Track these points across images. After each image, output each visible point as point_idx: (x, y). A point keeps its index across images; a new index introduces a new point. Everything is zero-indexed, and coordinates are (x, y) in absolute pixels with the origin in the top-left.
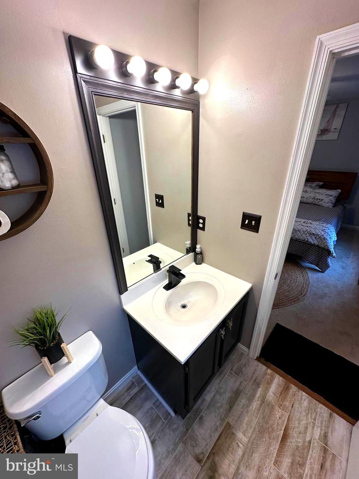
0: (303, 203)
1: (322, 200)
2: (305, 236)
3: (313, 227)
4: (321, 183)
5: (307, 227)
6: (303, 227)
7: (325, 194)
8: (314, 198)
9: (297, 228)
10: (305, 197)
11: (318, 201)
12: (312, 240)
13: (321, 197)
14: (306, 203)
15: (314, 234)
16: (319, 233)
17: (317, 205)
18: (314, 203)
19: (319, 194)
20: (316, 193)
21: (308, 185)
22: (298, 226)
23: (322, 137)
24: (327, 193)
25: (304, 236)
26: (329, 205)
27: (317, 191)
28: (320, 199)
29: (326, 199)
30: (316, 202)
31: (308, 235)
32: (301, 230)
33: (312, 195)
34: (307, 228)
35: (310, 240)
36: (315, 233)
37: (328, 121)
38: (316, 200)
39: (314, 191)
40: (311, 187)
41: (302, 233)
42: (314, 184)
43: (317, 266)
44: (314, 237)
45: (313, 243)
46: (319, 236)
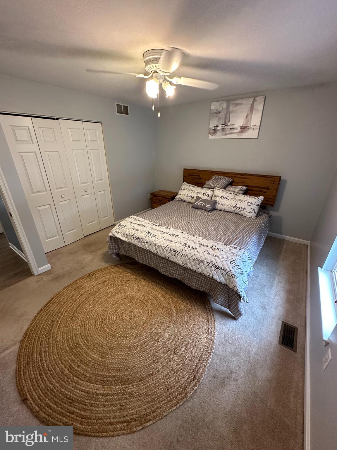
0: (225, 211)
1: (244, 209)
2: (210, 269)
3: (221, 257)
4: (245, 188)
5: (213, 255)
6: (207, 256)
7: (247, 201)
8: (235, 207)
9: (201, 257)
10: (227, 205)
11: (240, 209)
12: (218, 277)
13: (242, 205)
14: (228, 212)
15: (220, 268)
16: (227, 268)
17: (238, 214)
18: (236, 212)
19: (241, 201)
20: (237, 200)
21: (231, 189)
22: (202, 255)
23: (242, 135)
24: (249, 201)
25: (208, 269)
26: (251, 215)
27: (239, 197)
28: (241, 208)
29: (248, 208)
30: (238, 211)
31: (213, 268)
32: (205, 261)
33: (233, 203)
34: (213, 258)
35: (216, 277)
36: (221, 266)
37: (246, 117)
38: (237, 209)
39: (236, 197)
40: (233, 192)
41: (205, 266)
42: (237, 189)
43: (229, 308)
44: (221, 272)
45: (219, 281)
46: (227, 271)
